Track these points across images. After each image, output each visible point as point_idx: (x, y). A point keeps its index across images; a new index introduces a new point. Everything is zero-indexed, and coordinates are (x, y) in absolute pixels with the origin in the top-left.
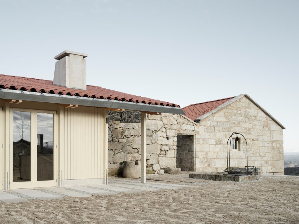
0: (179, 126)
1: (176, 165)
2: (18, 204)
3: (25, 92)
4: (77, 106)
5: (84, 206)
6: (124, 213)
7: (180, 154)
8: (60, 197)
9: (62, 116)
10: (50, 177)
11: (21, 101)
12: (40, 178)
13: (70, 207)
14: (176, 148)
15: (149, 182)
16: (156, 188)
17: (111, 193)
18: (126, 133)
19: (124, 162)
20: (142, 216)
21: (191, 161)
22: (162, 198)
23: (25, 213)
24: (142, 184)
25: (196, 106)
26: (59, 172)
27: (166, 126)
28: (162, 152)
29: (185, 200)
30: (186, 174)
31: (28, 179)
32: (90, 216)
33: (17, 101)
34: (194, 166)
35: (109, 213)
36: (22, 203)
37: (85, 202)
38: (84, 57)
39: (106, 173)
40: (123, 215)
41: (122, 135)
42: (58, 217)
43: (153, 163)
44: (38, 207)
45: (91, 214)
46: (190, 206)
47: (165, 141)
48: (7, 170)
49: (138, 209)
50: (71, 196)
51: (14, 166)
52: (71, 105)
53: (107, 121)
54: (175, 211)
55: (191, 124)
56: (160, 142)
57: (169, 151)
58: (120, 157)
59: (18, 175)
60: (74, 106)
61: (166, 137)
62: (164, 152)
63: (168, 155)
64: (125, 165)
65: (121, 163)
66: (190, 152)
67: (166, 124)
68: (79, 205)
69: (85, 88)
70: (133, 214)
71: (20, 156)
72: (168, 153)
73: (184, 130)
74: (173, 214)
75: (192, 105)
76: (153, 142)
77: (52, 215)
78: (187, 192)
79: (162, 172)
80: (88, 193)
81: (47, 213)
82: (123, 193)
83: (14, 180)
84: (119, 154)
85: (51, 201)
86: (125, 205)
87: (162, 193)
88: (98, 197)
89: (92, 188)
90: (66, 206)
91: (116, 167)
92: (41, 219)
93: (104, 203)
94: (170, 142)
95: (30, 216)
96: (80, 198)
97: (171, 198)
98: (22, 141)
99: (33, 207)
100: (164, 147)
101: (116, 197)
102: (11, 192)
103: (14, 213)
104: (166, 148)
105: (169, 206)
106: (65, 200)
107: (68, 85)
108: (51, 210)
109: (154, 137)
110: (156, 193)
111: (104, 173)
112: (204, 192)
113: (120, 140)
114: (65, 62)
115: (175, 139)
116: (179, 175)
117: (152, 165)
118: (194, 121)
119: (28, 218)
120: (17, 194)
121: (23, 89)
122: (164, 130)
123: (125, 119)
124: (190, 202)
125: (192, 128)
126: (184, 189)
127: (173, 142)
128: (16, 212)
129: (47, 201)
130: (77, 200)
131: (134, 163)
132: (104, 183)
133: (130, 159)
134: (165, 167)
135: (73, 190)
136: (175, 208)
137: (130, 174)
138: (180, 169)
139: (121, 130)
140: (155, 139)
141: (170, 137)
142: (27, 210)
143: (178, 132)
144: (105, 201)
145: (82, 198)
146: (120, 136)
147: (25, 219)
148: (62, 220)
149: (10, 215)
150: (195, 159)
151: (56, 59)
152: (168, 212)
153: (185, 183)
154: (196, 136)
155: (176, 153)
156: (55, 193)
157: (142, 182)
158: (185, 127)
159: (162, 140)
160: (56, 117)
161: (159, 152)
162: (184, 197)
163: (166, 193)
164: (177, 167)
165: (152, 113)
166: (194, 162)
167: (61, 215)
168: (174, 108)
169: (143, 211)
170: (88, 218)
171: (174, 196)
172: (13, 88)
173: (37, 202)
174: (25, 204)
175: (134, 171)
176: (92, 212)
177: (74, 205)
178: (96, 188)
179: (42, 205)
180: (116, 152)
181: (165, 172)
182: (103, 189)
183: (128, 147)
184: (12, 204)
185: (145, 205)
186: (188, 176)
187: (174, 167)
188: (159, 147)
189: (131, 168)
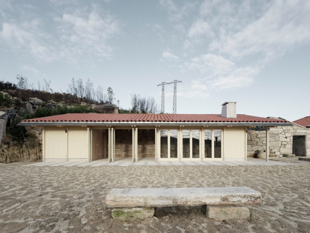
0: (294, 131)
1: (292, 152)
2: (207, 166)
3: (209, 123)
4: (231, 126)
5: (234, 169)
6: (252, 174)
7: (296, 146)
8: (224, 165)
9: (225, 131)
10: (220, 157)
11: (207, 126)
12: (215, 157)
13: (228, 169)
14: (292, 143)
15: (271, 161)
16: (273, 164)
17: (247, 165)
18: (259, 136)
19: (258, 150)
20: (261, 176)
21: (304, 151)
22: (275, 169)
23: (209, 170)
24: (266, 162)
25: (309, 117)
26: (223, 155)
27: (285, 131)
28: (282, 146)
29: (289, 171)
30: (297, 158)
31: (211, 157)
32: (236, 173)
33: (206, 126)
34: (306, 153)
35: (245, 173)
36: (208, 166)
37: (234, 168)
38: (235, 103)
39: (246, 156)
40: (251, 174)
41: (256, 137)
42: (222, 172)
43: (276, 151)
44: (214, 168)
45: (236, 172)
46: (290, 174)
47: (285, 140)
48: (202, 153)
49: (260, 173)
50: (229, 165)
51: (205, 151)
52: (229, 126)
53: (247, 132)
54: (280, 175)
55: (304, 129)
56: (281, 140)
57: (287, 145)
58: (255, 148)
59: (207, 155)
60: (230, 126)
61: (285, 137)
62: (284, 145)
63: (286, 147)
64: (258, 152)
65: (256, 151)
66: (303, 146)
67: (285, 130)
68: (232, 169)
69: (236, 117)
70: (256, 175)
71: (207, 147)
72: (286, 146)
73: (298, 133)
74: (278, 176)
75: (306, 117)
76: (276, 140)
77: (220, 172)
78: (292, 167)
79: (282, 156)
80: (236, 164)
81: (218, 171)
82: (254, 165)
83: (205, 157)
84: (254, 147)
85: (220, 166)
86: (253, 170)
87: (276, 167)
88: (240, 166)
89: (239, 162)
90: (226, 168)
91: (253, 153)
92: (215, 172)
93: (243, 169)
94: (288, 140)
95: (211, 171)
96: (232, 166)
97: (280, 169)
98: (208, 140)
99: (212, 168)
100: (283, 142)
101: (250, 167)
102: (204, 162)
103: (205, 169)
104: (285, 143)
105: (277, 173)
106: (226, 166)
107: (228, 117)
108: (219, 170)
109: (276, 137)
110: (272, 167)
111: (245, 156)
112: (304, 168)
113: (255, 140)
114: (226, 106)
115: (292, 138)
116: (293, 158)
117: (275, 152)
118: (306, 127)
119: (210, 172)
120: (206, 162)
121: (208, 121)
122: (284, 133)
123: (259, 128)
124: (291, 172)
125: (305, 131)
126: (290, 166)
127: (290, 140)
128: (206, 169)
129: (218, 166)
130: (231, 167)
131: (263, 151)
132: (245, 160)
133: (261, 149)
134: (284, 154)
135: (230, 163)
136: (281, 174)
137: (261, 157)
138: (294, 155)
139: (256, 135)
140: (277, 139)
141: (287, 137)
142: (210, 169)
143: (294, 134)
144: (244, 168)
145: (233, 166)
146: (255, 138)
147: (209, 172)
148: (224, 173)
149: (204, 170)
150: (306, 149)
151: (222, 105)
152: (276, 175)
153: (293, 163)
154: (307, 136)
155: (292, 146)
156: (221, 163)
157: (267, 161)
158: (298, 131)
159: (282, 139)
160: (222, 132)
161: (280, 145)
162: (289, 169)
163: (278, 167)
164: (293, 154)
165: (272, 127)
166: (305, 151)
167: (223, 172)
168: (286, 123)
169: (262, 174)
170: (235, 174)
171: (282, 168)
172: (204, 121)
173: (214, 166)
174: (209, 167)
175: (263, 155)
176: (237, 172)
177: (229, 168)
178: (241, 162)
179: (216, 167)
180: (253, 145)
181: (283, 156)
182: (244, 163)
183: (260, 143)
184: (205, 166)
185: (264, 172)
186: (298, 159)
187: (291, 154)
188: (280, 143)
189: (261, 154)
